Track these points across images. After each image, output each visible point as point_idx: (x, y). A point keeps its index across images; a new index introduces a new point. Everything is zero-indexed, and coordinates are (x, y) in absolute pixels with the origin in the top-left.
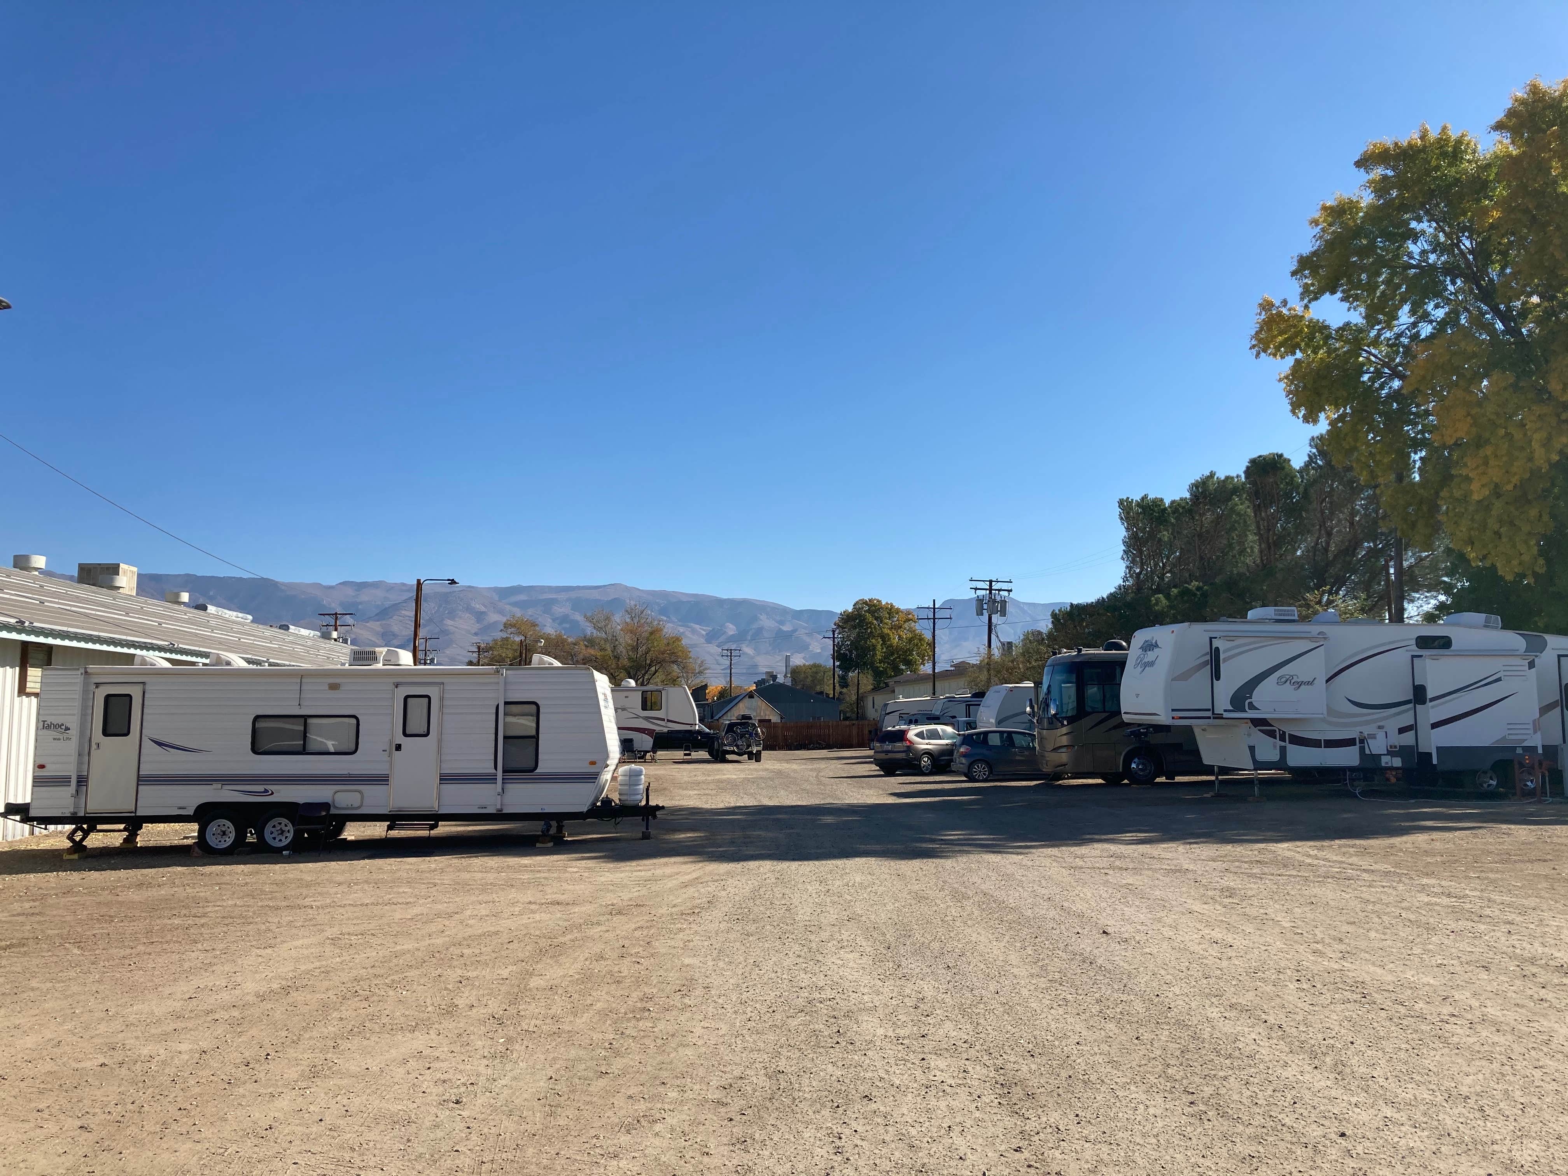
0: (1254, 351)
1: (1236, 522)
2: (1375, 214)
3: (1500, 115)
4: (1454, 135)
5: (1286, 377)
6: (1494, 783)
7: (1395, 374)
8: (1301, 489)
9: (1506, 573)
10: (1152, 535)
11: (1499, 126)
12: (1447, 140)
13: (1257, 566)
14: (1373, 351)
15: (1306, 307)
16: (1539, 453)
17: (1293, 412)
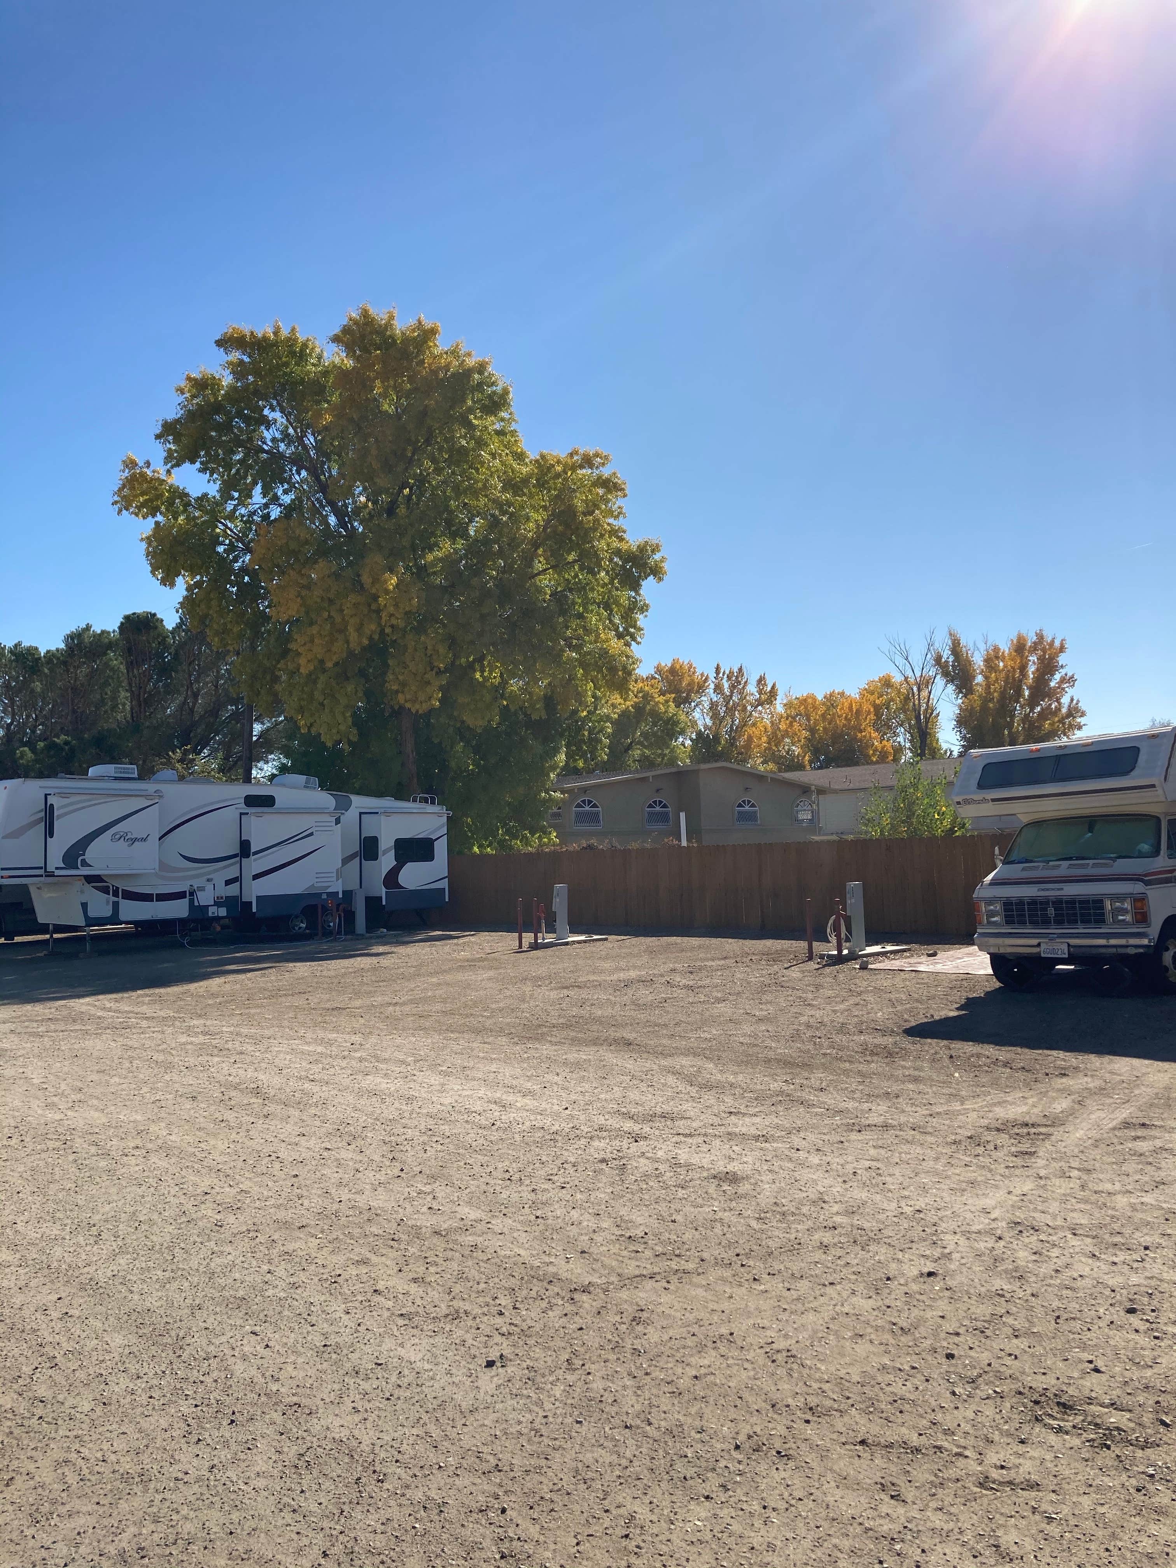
0: (116, 507)
1: (109, 677)
2: (234, 395)
3: (337, 330)
4: (301, 337)
5: (148, 538)
6: (303, 925)
7: (248, 550)
8: (172, 650)
9: (328, 740)
10: (24, 686)
11: (336, 339)
12: (296, 340)
13: (128, 722)
14: (229, 525)
15: (169, 472)
16: (353, 635)
17: (153, 573)
